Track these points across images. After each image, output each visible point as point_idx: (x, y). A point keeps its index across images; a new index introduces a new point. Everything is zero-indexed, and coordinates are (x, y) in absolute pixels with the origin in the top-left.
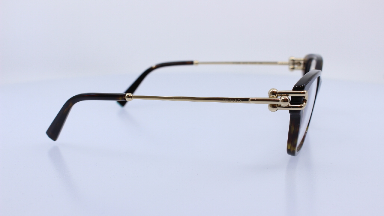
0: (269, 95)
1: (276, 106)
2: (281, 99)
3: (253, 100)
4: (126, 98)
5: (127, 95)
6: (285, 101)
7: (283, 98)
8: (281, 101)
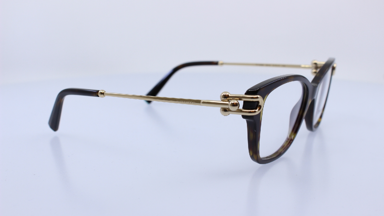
0: (221, 98)
1: (228, 110)
2: (230, 103)
3: (204, 103)
4: (99, 95)
5: (100, 92)
6: (234, 105)
7: (232, 102)
8: (230, 105)
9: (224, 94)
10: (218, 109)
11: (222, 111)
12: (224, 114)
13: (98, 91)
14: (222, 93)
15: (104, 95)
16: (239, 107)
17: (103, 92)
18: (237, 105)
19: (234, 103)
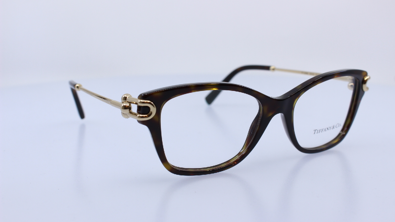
4: (76, 88)
5: (77, 85)
9: (125, 96)
16: (130, 110)
18: (129, 108)
19: (126, 106)
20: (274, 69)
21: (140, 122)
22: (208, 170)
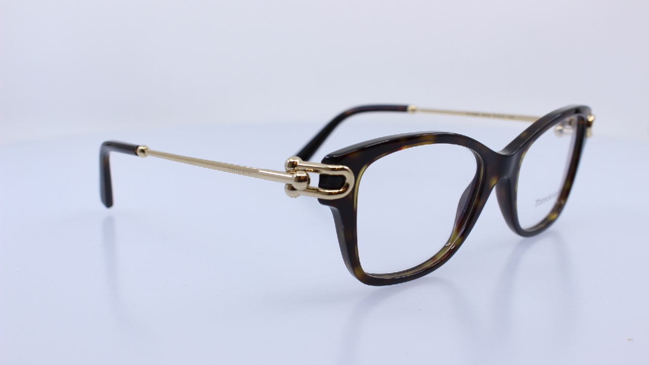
0: (286, 169)
2: (295, 176)
4: (138, 153)
5: (140, 148)
6: (300, 180)
7: (298, 175)
8: (294, 179)
9: (292, 160)
10: (282, 186)
11: (287, 190)
12: (291, 195)
13: (137, 147)
14: (289, 159)
15: (146, 153)
16: (309, 183)
17: (144, 148)
18: (306, 180)
19: (300, 177)
20: (414, 111)
21: (322, 201)
22: (408, 274)
